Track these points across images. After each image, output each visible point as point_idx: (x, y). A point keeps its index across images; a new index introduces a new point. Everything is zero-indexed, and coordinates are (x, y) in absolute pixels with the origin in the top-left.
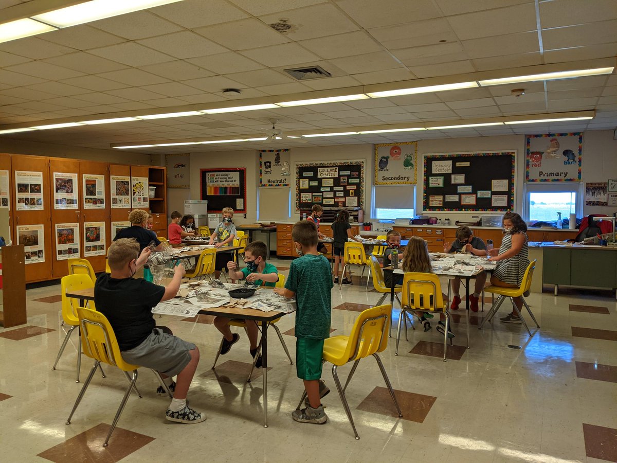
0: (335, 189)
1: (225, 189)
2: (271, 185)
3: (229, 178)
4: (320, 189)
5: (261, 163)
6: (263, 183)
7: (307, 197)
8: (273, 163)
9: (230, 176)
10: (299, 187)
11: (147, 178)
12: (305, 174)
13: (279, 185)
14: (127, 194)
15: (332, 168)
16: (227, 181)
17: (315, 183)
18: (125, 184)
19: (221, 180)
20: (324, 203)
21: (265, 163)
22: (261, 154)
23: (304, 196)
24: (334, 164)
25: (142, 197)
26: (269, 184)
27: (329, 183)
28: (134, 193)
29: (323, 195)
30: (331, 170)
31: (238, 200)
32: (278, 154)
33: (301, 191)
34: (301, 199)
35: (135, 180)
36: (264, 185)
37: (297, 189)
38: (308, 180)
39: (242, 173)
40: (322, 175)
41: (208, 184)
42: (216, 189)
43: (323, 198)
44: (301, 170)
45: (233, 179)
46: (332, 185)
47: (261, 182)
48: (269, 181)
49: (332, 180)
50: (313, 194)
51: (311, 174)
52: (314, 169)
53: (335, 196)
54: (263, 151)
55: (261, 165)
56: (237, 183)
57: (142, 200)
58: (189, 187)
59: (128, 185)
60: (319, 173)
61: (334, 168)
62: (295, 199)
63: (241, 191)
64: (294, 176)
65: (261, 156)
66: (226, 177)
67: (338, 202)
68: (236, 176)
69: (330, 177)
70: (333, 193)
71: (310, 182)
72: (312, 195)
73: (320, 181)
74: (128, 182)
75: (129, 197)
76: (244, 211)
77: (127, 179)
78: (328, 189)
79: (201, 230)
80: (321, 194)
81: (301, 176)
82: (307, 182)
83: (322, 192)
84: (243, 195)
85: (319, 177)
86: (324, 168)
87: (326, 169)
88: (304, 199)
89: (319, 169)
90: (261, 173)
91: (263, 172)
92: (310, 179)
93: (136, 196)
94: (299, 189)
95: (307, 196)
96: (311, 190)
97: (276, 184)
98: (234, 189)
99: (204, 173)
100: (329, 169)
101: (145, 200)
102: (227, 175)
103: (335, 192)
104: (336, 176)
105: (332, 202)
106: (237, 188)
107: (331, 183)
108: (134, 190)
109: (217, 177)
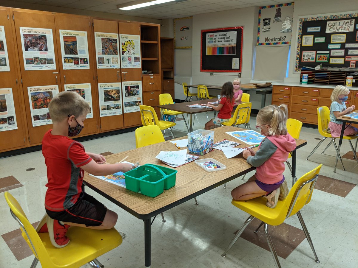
0: (347, 46)
1: (222, 49)
2: (269, 44)
3: (227, 38)
4: (327, 46)
5: (259, 20)
6: (260, 42)
7: (309, 56)
8: (273, 19)
9: (228, 36)
10: (301, 44)
11: (139, 36)
12: (309, 30)
13: (277, 43)
14: (116, 53)
15: (346, 21)
16: (225, 41)
17: (322, 40)
18: (112, 42)
19: (219, 40)
20: (331, 62)
21: (264, 20)
22: (260, 11)
23: (306, 54)
24: (350, 15)
25: (133, 57)
26: (267, 42)
27: (339, 39)
28: (124, 52)
29: (330, 54)
30: (345, 23)
31: (234, 59)
32: (279, 10)
33: (303, 49)
34: (303, 57)
35: (124, 38)
36: (261, 44)
37: (298, 47)
38: (312, 36)
39: (240, 32)
40: (331, 29)
41: (208, 44)
42: (214, 49)
43: (330, 57)
44: (306, 25)
45: (231, 39)
46: (344, 41)
47: (258, 40)
48: (266, 39)
49: (345, 35)
50: (318, 52)
51: (318, 29)
52: (322, 23)
53: (346, 54)
54: (263, 7)
55: (259, 22)
56: (234, 43)
57: (133, 59)
58: (191, 48)
59: (116, 43)
60: (328, 27)
61: (349, 21)
62: (295, 59)
63: (237, 51)
64: (297, 32)
65: (260, 13)
66: (224, 37)
67: (349, 62)
68: (233, 35)
69: (343, 31)
70: (343, 51)
71: (316, 38)
72: (316, 54)
73: (328, 37)
74: (116, 40)
75: (118, 56)
76: (239, 70)
77: (115, 36)
78: (339, 46)
79: (200, 88)
80: (328, 52)
81: (304, 32)
82: (312, 38)
83: (330, 50)
84: (239, 55)
85: (328, 31)
86: (335, 22)
87: (338, 22)
88: (306, 58)
89: (328, 22)
90: (259, 31)
91: (261, 30)
92: (316, 35)
93: (126, 55)
94: (301, 47)
95: (310, 54)
96: (316, 47)
97: (274, 42)
98: (231, 49)
99: (204, 34)
100: (342, 22)
101: (136, 59)
102: (225, 35)
103: (347, 50)
104: (351, 29)
105: (341, 61)
106: (233, 48)
107: (342, 38)
108: (123, 49)
109: (216, 37)
